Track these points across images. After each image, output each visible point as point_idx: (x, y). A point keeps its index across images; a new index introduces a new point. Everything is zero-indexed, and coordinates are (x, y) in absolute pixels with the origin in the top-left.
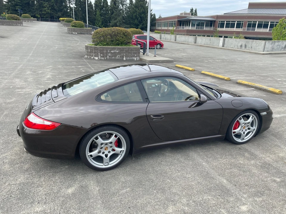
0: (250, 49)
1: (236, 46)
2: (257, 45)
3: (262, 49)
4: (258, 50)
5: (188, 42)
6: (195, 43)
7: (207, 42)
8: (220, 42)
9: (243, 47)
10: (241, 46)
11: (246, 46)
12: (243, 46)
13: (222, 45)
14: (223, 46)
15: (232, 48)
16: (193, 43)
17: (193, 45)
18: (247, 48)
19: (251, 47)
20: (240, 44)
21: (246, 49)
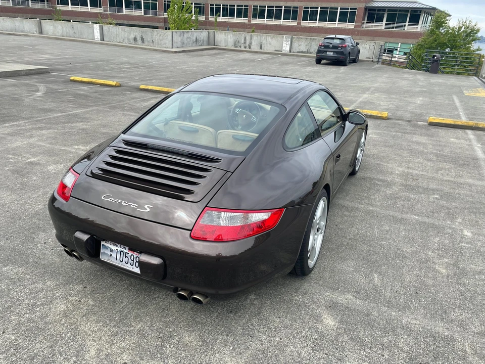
0: (152, 45)
1: (126, 39)
2: (161, 37)
3: (170, 45)
4: (164, 46)
5: (22, 32)
6: (41, 32)
7: (68, 31)
8: (95, 31)
9: (140, 42)
10: (135, 39)
11: (142, 39)
12: (139, 38)
13: (99, 37)
14: (102, 39)
15: (119, 42)
16: (37, 34)
17: (40, 37)
18: (146, 43)
19: (151, 41)
20: (132, 36)
21: (144, 44)
